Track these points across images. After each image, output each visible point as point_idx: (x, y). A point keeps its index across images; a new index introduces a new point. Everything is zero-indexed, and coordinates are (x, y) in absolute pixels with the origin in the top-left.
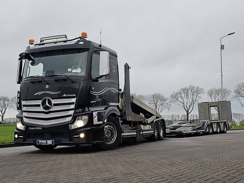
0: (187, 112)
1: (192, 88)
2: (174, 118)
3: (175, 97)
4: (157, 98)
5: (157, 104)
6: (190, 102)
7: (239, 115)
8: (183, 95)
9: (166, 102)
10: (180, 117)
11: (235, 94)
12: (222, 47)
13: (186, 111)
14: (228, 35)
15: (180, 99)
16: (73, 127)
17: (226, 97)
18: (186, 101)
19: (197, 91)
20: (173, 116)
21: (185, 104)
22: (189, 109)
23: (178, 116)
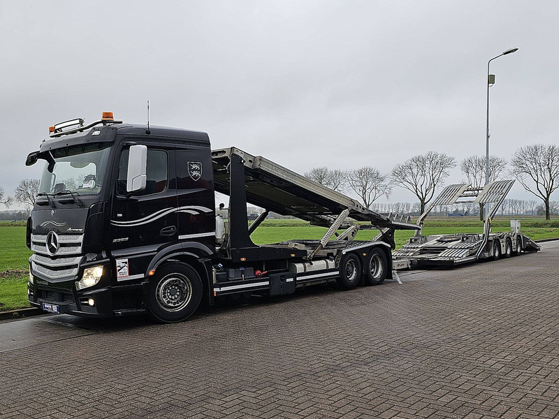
0: (422, 200)
1: (432, 158)
2: (401, 209)
3: (400, 174)
4: (367, 176)
5: (367, 187)
6: (428, 183)
7: (520, 202)
8: (415, 171)
9: (383, 183)
10: (411, 208)
11: (513, 168)
12: (491, 79)
13: (420, 199)
14: (505, 54)
15: (409, 178)
16: (80, 286)
17: (496, 173)
18: (420, 180)
19: (441, 163)
20: (398, 205)
21: (419, 187)
22: (426, 195)
23: (408, 206)
